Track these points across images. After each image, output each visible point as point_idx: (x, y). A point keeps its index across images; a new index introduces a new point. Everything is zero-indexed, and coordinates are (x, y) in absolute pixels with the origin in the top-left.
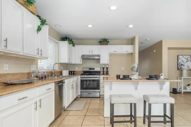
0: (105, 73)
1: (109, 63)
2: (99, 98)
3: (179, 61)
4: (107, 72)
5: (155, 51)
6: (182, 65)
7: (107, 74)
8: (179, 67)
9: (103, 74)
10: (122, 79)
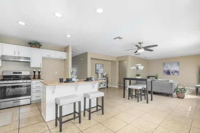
0: (37, 77)
1: (41, 67)
2: (30, 105)
3: (97, 68)
4: (39, 76)
5: (82, 59)
6: (98, 70)
7: (39, 78)
8: (97, 72)
9: (34, 78)
10: (65, 82)
